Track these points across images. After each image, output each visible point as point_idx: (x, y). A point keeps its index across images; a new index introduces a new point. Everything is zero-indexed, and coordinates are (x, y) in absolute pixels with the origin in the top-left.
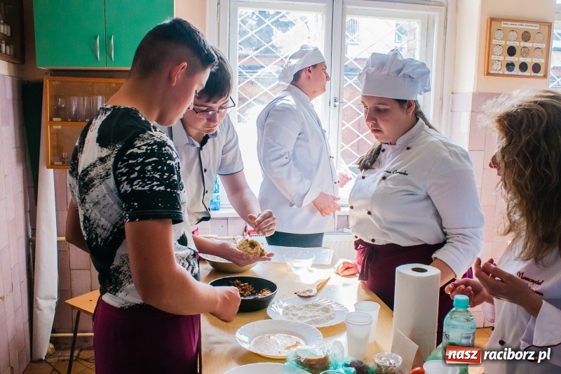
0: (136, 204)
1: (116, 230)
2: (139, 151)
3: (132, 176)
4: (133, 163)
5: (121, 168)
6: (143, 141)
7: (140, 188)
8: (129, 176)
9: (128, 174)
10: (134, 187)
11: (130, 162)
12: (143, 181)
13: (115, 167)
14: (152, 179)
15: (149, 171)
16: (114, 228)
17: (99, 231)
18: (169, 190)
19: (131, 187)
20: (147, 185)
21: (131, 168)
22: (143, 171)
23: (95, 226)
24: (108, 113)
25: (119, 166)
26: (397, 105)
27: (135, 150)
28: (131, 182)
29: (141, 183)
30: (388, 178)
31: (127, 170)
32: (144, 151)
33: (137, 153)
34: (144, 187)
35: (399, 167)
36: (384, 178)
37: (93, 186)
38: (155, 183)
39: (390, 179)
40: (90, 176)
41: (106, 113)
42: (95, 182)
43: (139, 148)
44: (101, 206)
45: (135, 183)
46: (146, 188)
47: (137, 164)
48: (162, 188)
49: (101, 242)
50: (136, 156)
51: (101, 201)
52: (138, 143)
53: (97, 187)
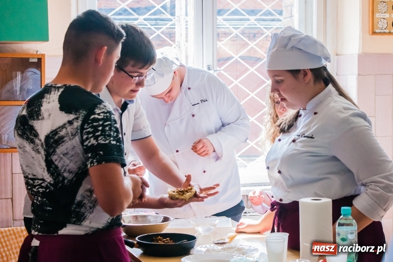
0: (101, 152)
1: (80, 171)
2: (100, 117)
3: (97, 134)
4: (96, 125)
5: (87, 129)
6: (100, 109)
7: (103, 142)
8: (94, 134)
9: (94, 132)
10: (99, 141)
11: (95, 124)
12: (105, 137)
13: (82, 128)
14: (110, 136)
15: (108, 131)
16: (79, 170)
17: (66, 175)
18: (118, 144)
19: (97, 141)
20: (107, 140)
21: (95, 129)
22: (103, 131)
23: (62, 171)
24: (61, 90)
25: (85, 127)
26: (289, 75)
27: (96, 116)
28: (96, 138)
29: (103, 139)
30: (297, 141)
31: (92, 129)
32: (102, 117)
33: (98, 118)
34: (105, 141)
35: (306, 131)
36: (294, 141)
37: (63, 142)
38: (112, 139)
39: (300, 142)
40: (59, 135)
41: (58, 90)
42: (65, 139)
43: (99, 114)
44: (69, 156)
45: (100, 138)
46: (107, 142)
47: (99, 126)
48: (114, 142)
49: (67, 182)
50: (97, 120)
51: (70, 152)
52: (97, 111)
53: (67, 142)
